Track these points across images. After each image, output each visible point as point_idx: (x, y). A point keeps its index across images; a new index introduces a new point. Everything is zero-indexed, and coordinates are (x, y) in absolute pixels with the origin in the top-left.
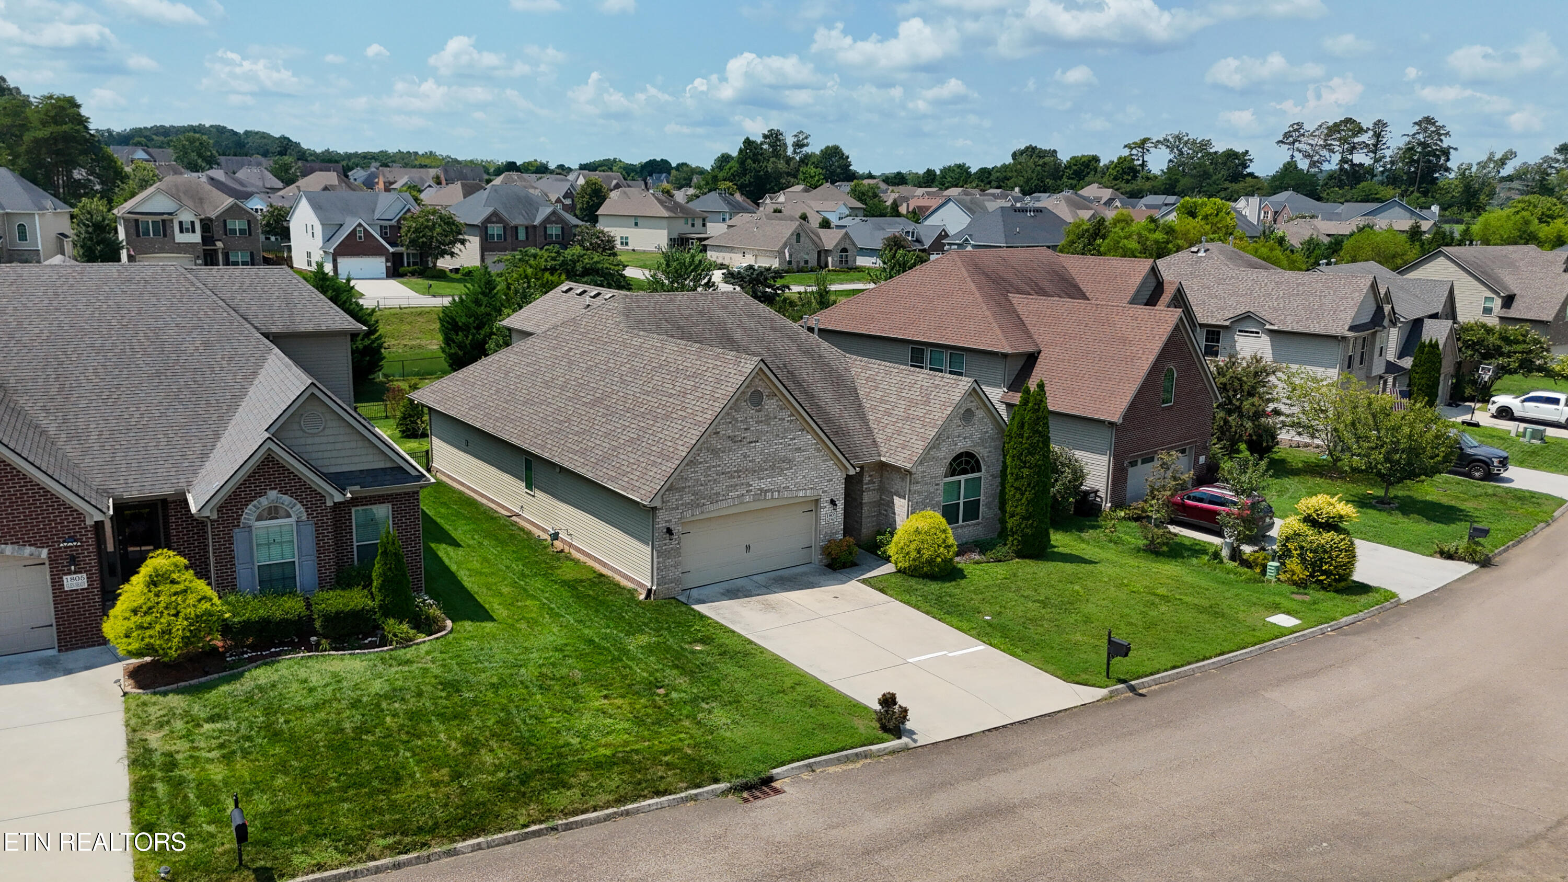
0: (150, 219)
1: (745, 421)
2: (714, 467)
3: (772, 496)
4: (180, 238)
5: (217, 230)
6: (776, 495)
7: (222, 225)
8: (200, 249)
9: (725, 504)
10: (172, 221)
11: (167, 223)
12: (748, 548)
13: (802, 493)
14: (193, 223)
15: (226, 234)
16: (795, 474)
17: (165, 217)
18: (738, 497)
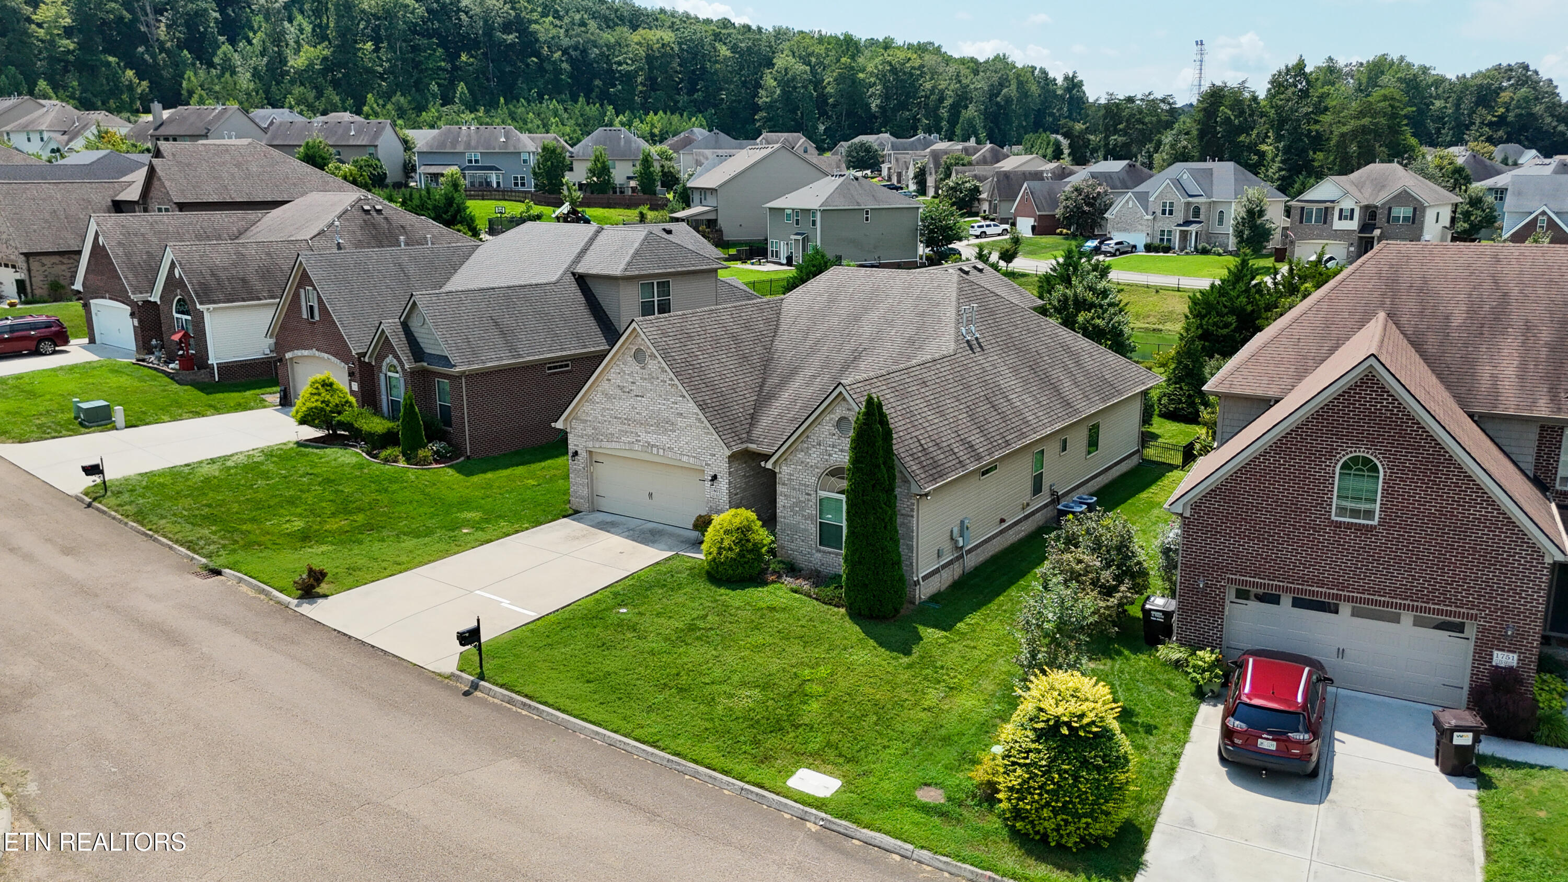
0: (1315, 207)
1: (630, 374)
2: (608, 409)
3: (658, 452)
4: (1338, 225)
5: (1381, 218)
6: (661, 452)
7: (1386, 212)
8: (1356, 236)
9: (617, 446)
10: (1334, 208)
11: (1330, 210)
12: (651, 495)
13: (685, 459)
14: (1352, 210)
15: (1388, 222)
16: (678, 437)
17: (1328, 204)
18: (629, 442)
